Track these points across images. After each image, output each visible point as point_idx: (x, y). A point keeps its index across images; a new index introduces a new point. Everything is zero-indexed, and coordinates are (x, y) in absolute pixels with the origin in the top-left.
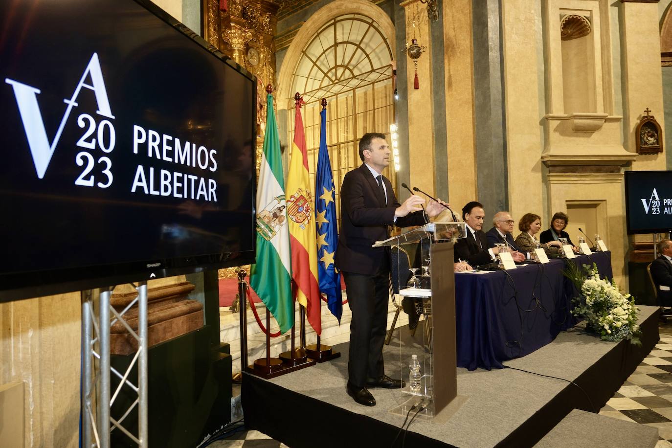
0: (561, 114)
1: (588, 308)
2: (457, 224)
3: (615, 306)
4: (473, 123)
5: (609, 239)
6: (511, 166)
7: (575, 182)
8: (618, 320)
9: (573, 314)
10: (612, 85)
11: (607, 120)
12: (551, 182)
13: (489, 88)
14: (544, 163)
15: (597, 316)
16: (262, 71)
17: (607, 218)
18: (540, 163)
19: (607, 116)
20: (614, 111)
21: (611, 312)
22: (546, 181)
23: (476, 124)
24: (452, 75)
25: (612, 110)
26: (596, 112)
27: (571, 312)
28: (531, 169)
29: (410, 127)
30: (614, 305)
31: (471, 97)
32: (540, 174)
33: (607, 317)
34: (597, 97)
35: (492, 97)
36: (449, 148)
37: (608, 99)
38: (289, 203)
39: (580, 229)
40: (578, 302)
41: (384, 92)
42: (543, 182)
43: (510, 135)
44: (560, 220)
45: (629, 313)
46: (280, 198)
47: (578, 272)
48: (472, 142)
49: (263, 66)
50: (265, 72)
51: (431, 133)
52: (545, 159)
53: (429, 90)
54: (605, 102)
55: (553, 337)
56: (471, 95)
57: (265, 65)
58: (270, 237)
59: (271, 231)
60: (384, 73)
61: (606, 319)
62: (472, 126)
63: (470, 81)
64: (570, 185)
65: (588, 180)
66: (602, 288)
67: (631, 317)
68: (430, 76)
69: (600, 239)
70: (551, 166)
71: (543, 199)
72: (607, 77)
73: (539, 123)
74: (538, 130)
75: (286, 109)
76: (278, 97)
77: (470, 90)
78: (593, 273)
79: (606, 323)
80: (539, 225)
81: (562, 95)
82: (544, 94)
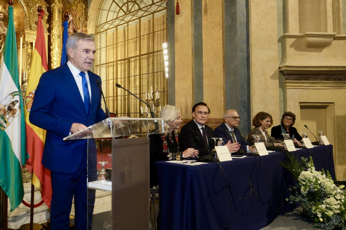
0: (297, 33)
1: (303, 197)
2: (154, 120)
3: (329, 196)
4: (223, 40)
5: (336, 134)
6: (253, 74)
7: (307, 88)
8: (330, 209)
9: (289, 201)
10: (341, 11)
11: (335, 38)
12: (287, 87)
13: (236, 13)
14: (281, 72)
15: (310, 205)
16: (77, 7)
17: (334, 117)
18: (278, 72)
19: (336, 35)
20: (342, 31)
21: (324, 201)
22: (282, 86)
23: (225, 41)
24: (207, 4)
25: (340, 30)
26: (326, 31)
27: (287, 200)
28: (270, 77)
29: (176, 44)
30: (326, 195)
31: (222, 20)
32: (278, 81)
33: (320, 206)
34: (328, 20)
35: (238, 20)
36: (205, 60)
37: (337, 22)
38: (28, 98)
39: (305, 126)
40: (294, 191)
41: (162, 20)
42: (280, 87)
43: (252, 50)
44: (289, 117)
45: (341, 204)
46: (14, 94)
47: (297, 164)
48: (222, 55)
49: (78, 3)
50: (79, 7)
51: (191, 49)
52: (282, 69)
53: (191, 16)
54: (335, 24)
55: (269, 221)
56: (221, 18)
57: (79, 2)
58: (4, 127)
59: (6, 122)
60: (161, 6)
61: (319, 208)
62: (222, 43)
63: (221, 7)
64: (303, 90)
65: (318, 86)
66: (317, 180)
67: (342, 207)
68: (191, 5)
69: (323, 135)
70: (287, 75)
71: (280, 101)
72: (336, 4)
73: (277, 41)
74: (277, 47)
75: (94, 33)
76: (88, 25)
77: (221, 15)
78: (309, 165)
79: (319, 212)
80: (269, 122)
81: (298, 18)
82: (282, 18)
